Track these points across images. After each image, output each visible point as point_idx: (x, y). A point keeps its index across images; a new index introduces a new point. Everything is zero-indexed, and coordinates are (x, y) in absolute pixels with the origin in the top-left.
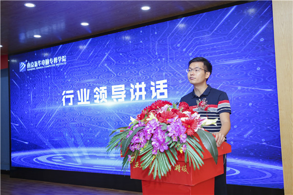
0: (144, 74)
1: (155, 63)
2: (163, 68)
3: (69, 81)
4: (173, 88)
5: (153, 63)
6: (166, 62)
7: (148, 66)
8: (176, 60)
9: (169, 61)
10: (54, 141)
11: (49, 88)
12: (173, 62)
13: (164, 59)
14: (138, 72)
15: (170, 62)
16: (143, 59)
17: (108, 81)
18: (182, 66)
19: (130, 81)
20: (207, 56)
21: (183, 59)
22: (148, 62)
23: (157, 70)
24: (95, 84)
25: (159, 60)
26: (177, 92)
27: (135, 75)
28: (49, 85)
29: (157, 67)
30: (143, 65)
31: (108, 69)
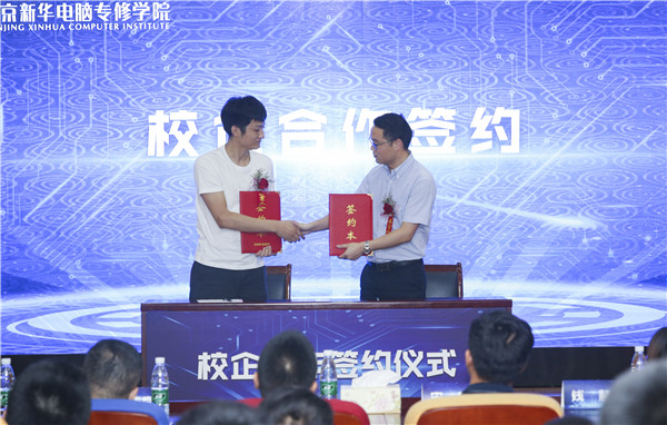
0: (452, 88)
1: (486, 63)
2: (509, 78)
3: (181, 81)
4: (535, 130)
5: (482, 63)
6: (520, 64)
7: (467, 69)
8: (544, 62)
9: (526, 64)
10: (106, 266)
11: (91, 97)
12: (538, 67)
13: (512, 56)
14: (436, 81)
15: (530, 65)
16: (451, 48)
17: (334, 94)
18: (561, 79)
19: (407, 100)
20: (625, 62)
21: (565, 64)
22: (465, 58)
23: (492, 80)
24: (283, 100)
25: (499, 56)
26: (547, 141)
27: (425, 87)
28: (87, 88)
29: (492, 74)
30: (450, 63)
31: (334, 62)
